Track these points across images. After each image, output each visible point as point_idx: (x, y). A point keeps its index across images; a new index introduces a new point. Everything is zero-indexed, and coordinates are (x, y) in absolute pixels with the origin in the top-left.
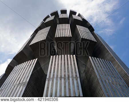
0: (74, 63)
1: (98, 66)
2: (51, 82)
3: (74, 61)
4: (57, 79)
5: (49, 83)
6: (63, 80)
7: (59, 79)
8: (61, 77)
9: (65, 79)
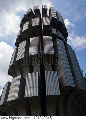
0: (37, 78)
1: (48, 78)
2: (27, 90)
3: (37, 77)
4: (29, 89)
5: (26, 91)
6: (31, 89)
7: (30, 88)
8: (31, 88)
9: (32, 88)
